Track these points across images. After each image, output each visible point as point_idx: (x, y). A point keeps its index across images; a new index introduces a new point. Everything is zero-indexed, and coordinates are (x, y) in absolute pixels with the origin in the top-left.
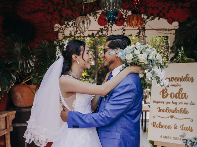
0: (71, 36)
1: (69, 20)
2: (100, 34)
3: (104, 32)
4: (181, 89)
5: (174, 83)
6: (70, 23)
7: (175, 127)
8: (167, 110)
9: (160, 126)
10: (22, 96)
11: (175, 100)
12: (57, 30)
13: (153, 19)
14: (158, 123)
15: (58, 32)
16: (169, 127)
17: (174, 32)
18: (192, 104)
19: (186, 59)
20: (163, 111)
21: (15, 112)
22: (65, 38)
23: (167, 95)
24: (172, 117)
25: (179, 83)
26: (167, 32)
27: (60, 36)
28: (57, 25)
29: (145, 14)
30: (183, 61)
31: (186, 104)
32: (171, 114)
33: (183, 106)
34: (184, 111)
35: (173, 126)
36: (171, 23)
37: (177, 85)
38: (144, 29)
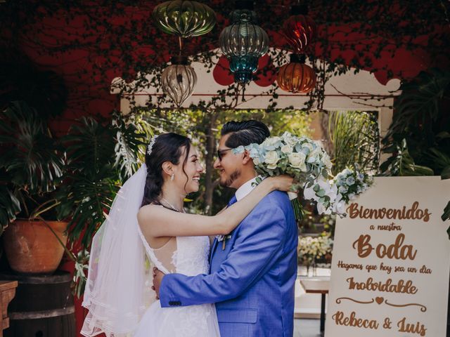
0: (150, 106)
1: (146, 70)
2: (219, 102)
3: (229, 100)
4: (402, 236)
5: (386, 222)
6: (149, 77)
7: (387, 325)
8: (369, 285)
9: (353, 321)
10: (31, 247)
11: (387, 261)
12: (117, 91)
13: (342, 71)
14: (347, 315)
15: (119, 96)
16: (373, 325)
17: (390, 102)
18: (424, 270)
19: (412, 167)
20: (359, 287)
21: (15, 284)
22: (136, 110)
23: (370, 249)
24: (380, 300)
25: (397, 222)
26: (375, 102)
27: (125, 107)
28: (117, 80)
29: (324, 58)
30: (406, 172)
31: (411, 270)
32: (378, 294)
33: (406, 276)
34: (407, 288)
35: (381, 322)
36: (383, 81)
37: (392, 228)
38: (321, 95)
